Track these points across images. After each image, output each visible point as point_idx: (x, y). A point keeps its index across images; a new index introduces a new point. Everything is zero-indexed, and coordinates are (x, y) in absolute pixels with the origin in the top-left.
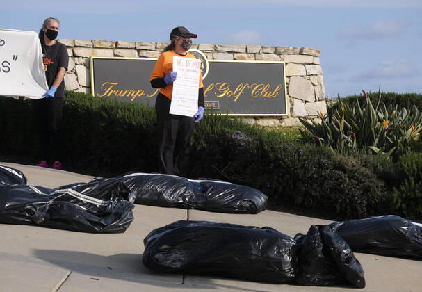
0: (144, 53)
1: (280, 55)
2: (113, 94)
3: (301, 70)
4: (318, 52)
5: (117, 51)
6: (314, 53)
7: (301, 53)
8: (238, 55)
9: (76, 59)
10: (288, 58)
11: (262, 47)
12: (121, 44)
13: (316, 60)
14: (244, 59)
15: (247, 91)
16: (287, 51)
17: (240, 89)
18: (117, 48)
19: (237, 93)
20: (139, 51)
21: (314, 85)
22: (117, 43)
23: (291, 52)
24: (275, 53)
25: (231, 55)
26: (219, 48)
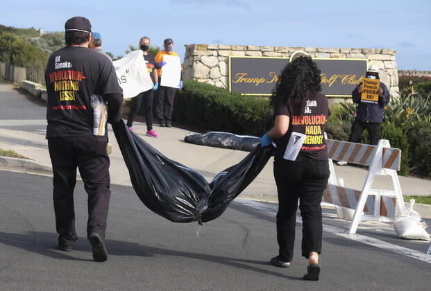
0: (266, 53)
1: (365, 54)
2: (243, 81)
3: (381, 65)
4: (395, 52)
5: (248, 53)
6: (391, 53)
7: (381, 53)
8: (334, 54)
9: (220, 57)
10: (370, 57)
11: (352, 49)
12: (250, 47)
13: (393, 58)
14: (338, 57)
15: (339, 80)
16: (370, 52)
17: (334, 78)
18: (247, 50)
19: (332, 81)
20: (262, 52)
21: (390, 76)
22: (247, 47)
23: (373, 52)
24: (362, 53)
25: (329, 54)
26: (320, 50)
